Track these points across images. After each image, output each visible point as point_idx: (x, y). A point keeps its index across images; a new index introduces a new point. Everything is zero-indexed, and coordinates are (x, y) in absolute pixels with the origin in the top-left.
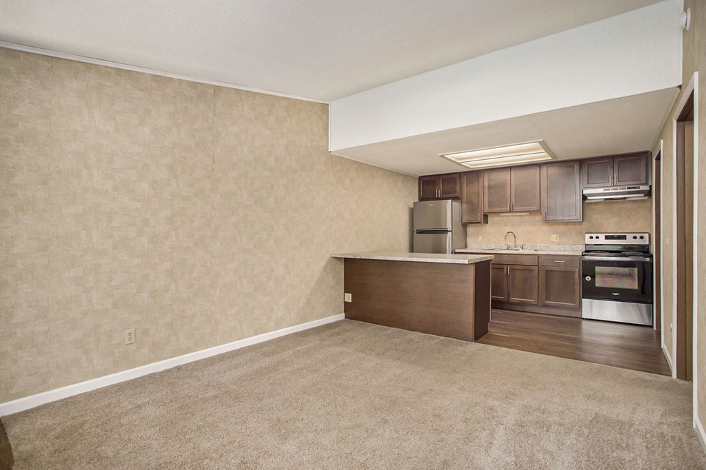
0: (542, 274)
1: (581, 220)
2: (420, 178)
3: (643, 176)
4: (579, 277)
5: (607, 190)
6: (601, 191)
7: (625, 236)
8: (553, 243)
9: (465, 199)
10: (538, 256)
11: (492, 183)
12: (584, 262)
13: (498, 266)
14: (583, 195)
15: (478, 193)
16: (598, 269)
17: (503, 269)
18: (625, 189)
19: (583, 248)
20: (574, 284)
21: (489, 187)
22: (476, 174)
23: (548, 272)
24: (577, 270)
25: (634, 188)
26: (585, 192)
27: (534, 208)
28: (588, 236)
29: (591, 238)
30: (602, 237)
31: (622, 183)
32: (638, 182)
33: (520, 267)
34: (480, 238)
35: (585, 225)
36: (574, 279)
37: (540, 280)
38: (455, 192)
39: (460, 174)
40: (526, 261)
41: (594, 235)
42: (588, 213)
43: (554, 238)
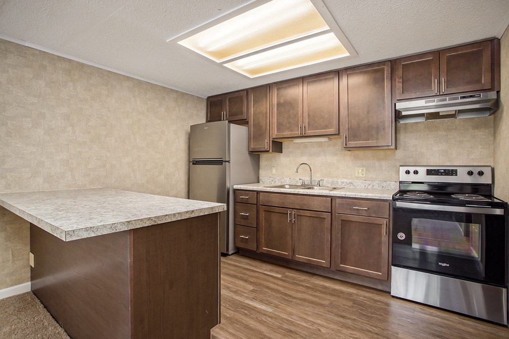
0: (337, 225)
1: (393, 147)
2: (209, 99)
3: (485, 80)
4: (388, 233)
5: (430, 102)
6: (421, 103)
7: (456, 171)
8: (358, 178)
9: (251, 122)
10: (332, 198)
11: (282, 101)
12: (396, 210)
13: (282, 210)
14: (395, 110)
15: (266, 113)
16: (415, 221)
17: (287, 214)
18: (457, 99)
19: (395, 188)
20: (380, 243)
21: (279, 104)
22: (263, 90)
23: (345, 223)
24: (385, 222)
25: (471, 96)
26: (400, 106)
27: (332, 130)
28: (403, 170)
29: (408, 172)
30: (422, 171)
31: (453, 90)
32: (477, 87)
33: (308, 213)
34: (274, 171)
35: (399, 153)
36: (380, 235)
37: (334, 233)
38: (242, 113)
39: (247, 91)
40: (316, 205)
41: (412, 169)
42: (402, 137)
43: (359, 171)
